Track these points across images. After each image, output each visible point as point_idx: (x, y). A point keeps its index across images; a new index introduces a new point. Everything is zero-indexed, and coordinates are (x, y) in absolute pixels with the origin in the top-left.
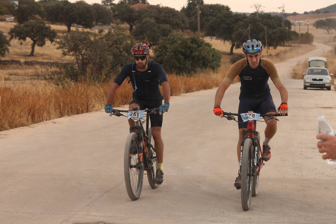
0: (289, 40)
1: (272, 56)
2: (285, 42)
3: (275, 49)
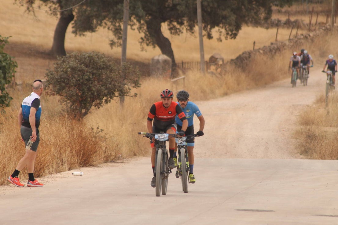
1: (221, 63)
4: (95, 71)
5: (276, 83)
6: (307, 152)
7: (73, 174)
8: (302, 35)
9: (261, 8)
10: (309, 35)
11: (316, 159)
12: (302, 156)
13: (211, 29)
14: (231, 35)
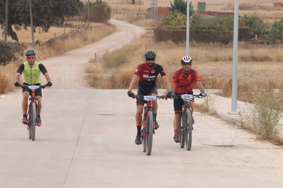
0: (72, 15)
1: (41, 44)
2: (65, 18)
3: (46, 31)
4: (2, 49)
5: (66, 53)
6: (94, 86)
7: (1, 98)
8: (76, 30)
9: (59, 18)
10: (79, 31)
11: (99, 89)
12: (92, 88)
13: (35, 28)
14: (45, 31)
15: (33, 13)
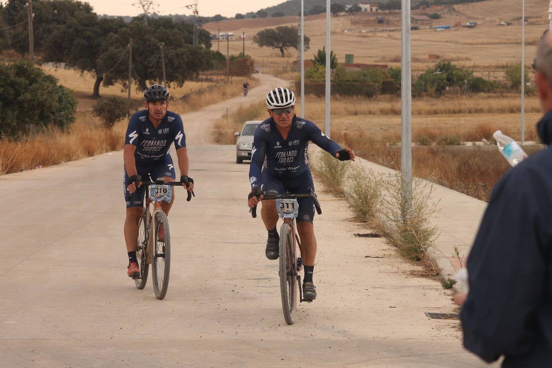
0: (207, 69)
1: (175, 99)
2: (200, 72)
3: (181, 86)
4: (116, 105)
5: (202, 108)
6: (218, 141)
8: (214, 85)
9: (194, 72)
10: (217, 85)
11: (223, 145)
12: (216, 144)
13: (170, 83)
15: (166, 68)
